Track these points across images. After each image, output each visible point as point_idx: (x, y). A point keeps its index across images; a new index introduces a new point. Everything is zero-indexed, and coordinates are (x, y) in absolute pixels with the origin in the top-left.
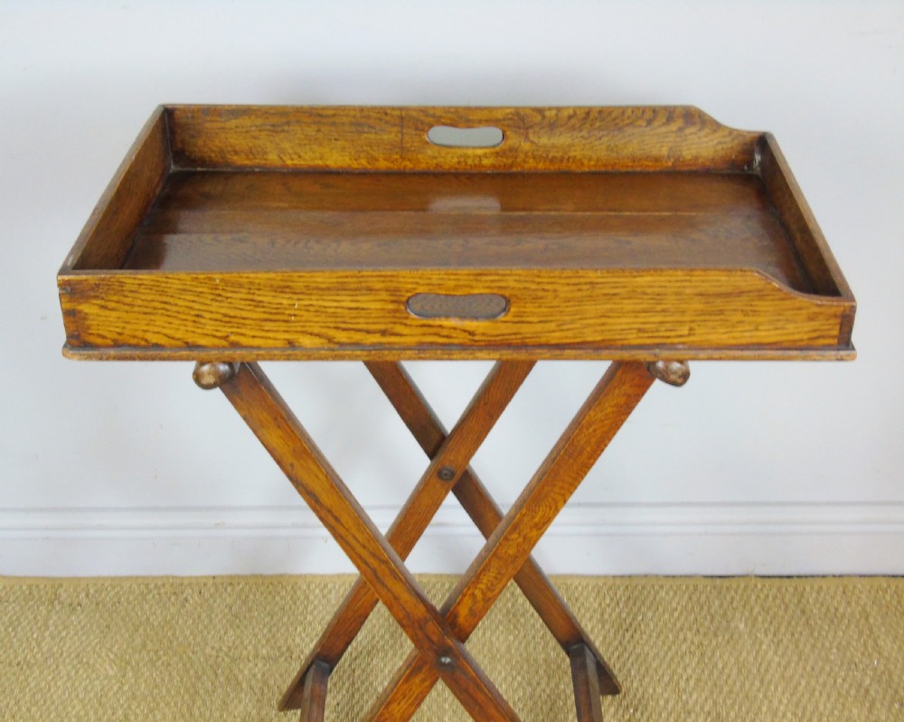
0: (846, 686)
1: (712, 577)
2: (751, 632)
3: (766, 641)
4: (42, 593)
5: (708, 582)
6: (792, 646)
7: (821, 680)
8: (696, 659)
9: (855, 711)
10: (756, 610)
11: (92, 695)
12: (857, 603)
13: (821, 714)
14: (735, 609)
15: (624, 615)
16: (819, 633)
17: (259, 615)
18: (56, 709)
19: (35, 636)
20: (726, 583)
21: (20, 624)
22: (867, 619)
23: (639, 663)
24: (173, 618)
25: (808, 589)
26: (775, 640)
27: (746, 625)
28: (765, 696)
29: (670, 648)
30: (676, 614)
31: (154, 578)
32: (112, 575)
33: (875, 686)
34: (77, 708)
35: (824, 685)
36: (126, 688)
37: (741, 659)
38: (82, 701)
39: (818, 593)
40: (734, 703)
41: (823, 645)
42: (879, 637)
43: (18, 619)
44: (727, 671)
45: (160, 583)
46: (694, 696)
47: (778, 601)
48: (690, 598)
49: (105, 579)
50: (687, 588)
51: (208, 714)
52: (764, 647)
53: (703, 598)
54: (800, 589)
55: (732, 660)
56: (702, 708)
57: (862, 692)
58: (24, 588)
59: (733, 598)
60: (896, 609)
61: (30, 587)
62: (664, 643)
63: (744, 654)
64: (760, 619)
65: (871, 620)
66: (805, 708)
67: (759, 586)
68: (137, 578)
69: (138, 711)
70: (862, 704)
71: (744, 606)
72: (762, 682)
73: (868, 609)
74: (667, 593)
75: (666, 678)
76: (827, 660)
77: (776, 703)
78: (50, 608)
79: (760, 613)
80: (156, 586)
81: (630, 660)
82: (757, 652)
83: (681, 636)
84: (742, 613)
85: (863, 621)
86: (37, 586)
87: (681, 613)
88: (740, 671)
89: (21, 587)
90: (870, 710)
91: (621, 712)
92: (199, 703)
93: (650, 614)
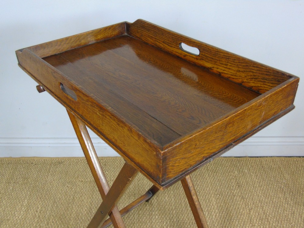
0: (277, 188)
1: (236, 157)
2: (249, 173)
3: (254, 175)
4: (48, 162)
5: (236, 158)
6: (261, 177)
7: (270, 186)
8: (235, 181)
9: (280, 195)
10: (250, 166)
11: (63, 192)
12: (277, 164)
13: (271, 196)
14: (244, 166)
15: (213, 168)
16: (268, 173)
17: (111, 168)
18: (53, 196)
19: (46, 174)
20: (241, 159)
21: (42, 171)
22: (280, 169)
23: (219, 181)
24: (86, 169)
25: (263, 160)
26: (256, 175)
27: (247, 171)
28: (255, 191)
29: (227, 177)
30: (228, 168)
31: (80, 157)
32: (68, 156)
33: (285, 188)
34: (59, 196)
35: (271, 188)
36: (73, 190)
37: (247, 180)
38: (60, 193)
39: (266, 161)
40: (246, 193)
41: (269, 176)
42: (284, 174)
43: (41, 169)
44: (243, 184)
45: (82, 159)
46: (235, 191)
47: (255, 164)
48: (231, 163)
49: (66, 158)
50: (230, 160)
51: (97, 198)
52: (253, 177)
53: (235, 163)
54: (261, 160)
55: (245, 181)
56: (238, 195)
57: (282, 189)
58: (43, 160)
59: (243, 163)
60: (288, 166)
61: (44, 160)
62: (225, 176)
63: (248, 179)
64: (251, 169)
65: (281, 169)
66: (266, 195)
67: (250, 160)
68: (75, 157)
69: (77, 197)
70: (282, 193)
71: (246, 165)
72: (253, 187)
73: (280, 166)
74: (225, 162)
75: (227, 186)
76: (271, 180)
77: (258, 193)
78: (50, 166)
79: (251, 167)
80: (81, 160)
81: (216, 181)
82: (251, 178)
83: (230, 174)
84: (246, 167)
85: (279, 169)
86: (47, 160)
87: (229, 167)
88: (247, 184)
89: (42, 160)
90: (284, 195)
91: (215, 196)
92: (95, 194)
93: (220, 168)
